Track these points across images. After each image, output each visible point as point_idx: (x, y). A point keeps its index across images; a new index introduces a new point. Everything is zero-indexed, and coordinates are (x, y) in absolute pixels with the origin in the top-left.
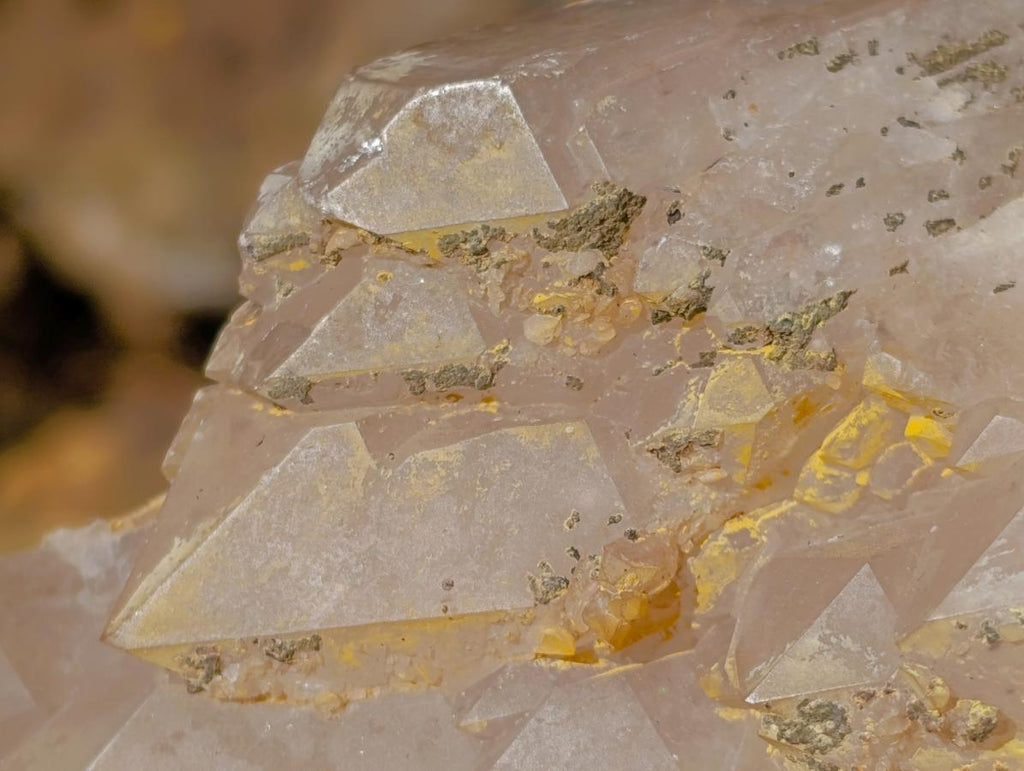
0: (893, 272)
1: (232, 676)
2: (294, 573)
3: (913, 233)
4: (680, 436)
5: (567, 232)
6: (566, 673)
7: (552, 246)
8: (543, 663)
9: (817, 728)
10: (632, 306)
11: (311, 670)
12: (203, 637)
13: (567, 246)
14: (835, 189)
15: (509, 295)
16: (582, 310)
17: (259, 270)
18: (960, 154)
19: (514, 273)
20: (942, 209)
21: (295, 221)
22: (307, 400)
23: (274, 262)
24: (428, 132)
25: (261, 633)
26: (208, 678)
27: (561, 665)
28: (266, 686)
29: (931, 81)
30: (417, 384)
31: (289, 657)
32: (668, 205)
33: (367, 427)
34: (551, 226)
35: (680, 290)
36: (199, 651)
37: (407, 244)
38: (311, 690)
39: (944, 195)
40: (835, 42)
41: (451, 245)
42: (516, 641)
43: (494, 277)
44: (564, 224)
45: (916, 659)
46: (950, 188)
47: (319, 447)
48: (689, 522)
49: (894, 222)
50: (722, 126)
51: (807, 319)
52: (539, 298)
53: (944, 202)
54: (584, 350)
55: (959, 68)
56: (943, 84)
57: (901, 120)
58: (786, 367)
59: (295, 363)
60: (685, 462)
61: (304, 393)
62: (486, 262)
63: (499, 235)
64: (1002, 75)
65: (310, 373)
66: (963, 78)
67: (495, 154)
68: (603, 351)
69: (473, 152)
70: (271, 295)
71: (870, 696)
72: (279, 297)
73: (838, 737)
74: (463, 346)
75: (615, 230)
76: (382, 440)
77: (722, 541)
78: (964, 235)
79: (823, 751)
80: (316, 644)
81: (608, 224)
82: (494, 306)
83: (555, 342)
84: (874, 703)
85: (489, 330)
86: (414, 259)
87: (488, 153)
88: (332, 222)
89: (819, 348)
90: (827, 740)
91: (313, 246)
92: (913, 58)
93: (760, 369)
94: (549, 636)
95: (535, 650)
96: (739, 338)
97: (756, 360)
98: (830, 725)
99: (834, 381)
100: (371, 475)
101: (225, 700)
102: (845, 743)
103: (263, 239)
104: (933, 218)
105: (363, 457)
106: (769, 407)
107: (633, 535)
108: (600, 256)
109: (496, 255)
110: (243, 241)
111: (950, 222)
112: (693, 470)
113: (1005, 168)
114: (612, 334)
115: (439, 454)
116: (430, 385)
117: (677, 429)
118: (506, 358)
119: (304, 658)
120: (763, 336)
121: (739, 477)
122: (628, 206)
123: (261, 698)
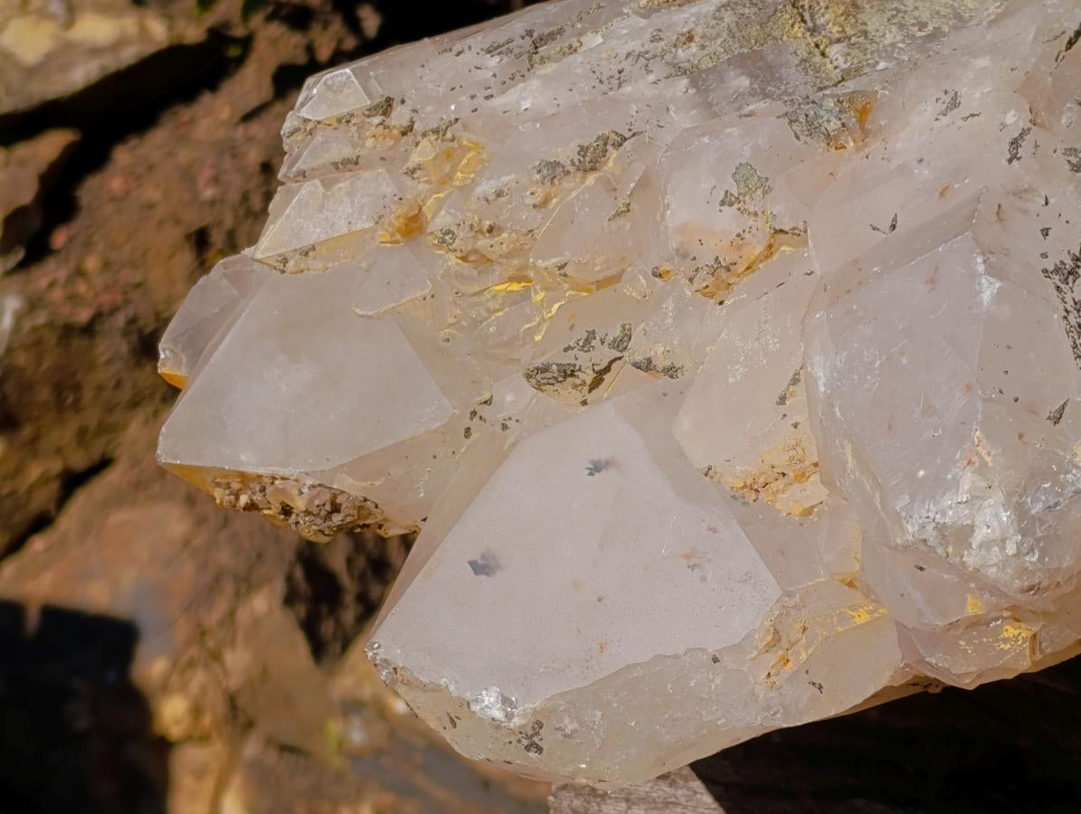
0: (473, 112)
1: (291, 264)
2: (305, 227)
3: (480, 99)
4: (411, 168)
5: (372, 111)
6: (390, 248)
7: (369, 116)
8: (382, 245)
9: (447, 237)
10: (395, 132)
11: (315, 258)
12: (280, 252)
13: (373, 116)
14: (452, 89)
15: (360, 134)
16: (380, 135)
17: (288, 141)
18: (494, 75)
19: (360, 127)
20: (489, 92)
21: (296, 123)
22: (305, 177)
23: (292, 138)
24: (328, 87)
25: (297, 247)
26: (284, 266)
27: (388, 245)
28: (302, 267)
29: (489, 56)
30: (336, 165)
31: (307, 254)
32: (400, 98)
33: (322, 181)
34: (367, 110)
35: (405, 123)
36: (280, 256)
37: (327, 122)
38: (315, 265)
39: (489, 88)
40: (457, 47)
41: (339, 121)
42: (373, 238)
43: (354, 129)
44: (370, 109)
45: (468, 210)
46: (492, 86)
47: (308, 189)
48: (420, 195)
49: (473, 97)
50: (419, 75)
51: (444, 127)
52: (367, 133)
53: (489, 90)
54: (384, 148)
55: (498, 51)
56: (492, 56)
57: (476, 67)
58: (439, 141)
59: (299, 165)
60: (415, 176)
61: (303, 174)
62: (350, 125)
63: (352, 115)
64: (512, 52)
65: (304, 167)
66: (499, 54)
67: (348, 91)
68: (391, 148)
69: (342, 91)
70: (294, 149)
71: (459, 225)
72: (296, 150)
73: (454, 239)
74: (348, 152)
75: (387, 109)
76: (327, 184)
77: (432, 200)
78: (497, 99)
79: (451, 244)
80: (313, 248)
81: (385, 107)
82: (356, 138)
83: (375, 147)
84: (461, 227)
85: (355, 146)
86: (330, 127)
87: (346, 91)
88: (306, 121)
89: (449, 135)
90: (451, 241)
91: (302, 130)
92: (482, 50)
93: (431, 143)
94: (382, 235)
95: (379, 241)
96: (424, 135)
97: (430, 141)
98: (451, 236)
99: (455, 144)
100: (324, 194)
101: (291, 273)
102: (457, 241)
103: (287, 131)
104: (486, 95)
105: (322, 189)
106: (434, 154)
107: (401, 199)
108: (383, 117)
109: (353, 122)
110: (282, 132)
111: (492, 96)
112: (418, 178)
113: (510, 78)
114: (392, 142)
115: (342, 185)
116: (340, 166)
117: (410, 165)
118: (360, 153)
119: (311, 254)
120: (431, 133)
121: (433, 179)
122: (389, 101)
123: (302, 271)
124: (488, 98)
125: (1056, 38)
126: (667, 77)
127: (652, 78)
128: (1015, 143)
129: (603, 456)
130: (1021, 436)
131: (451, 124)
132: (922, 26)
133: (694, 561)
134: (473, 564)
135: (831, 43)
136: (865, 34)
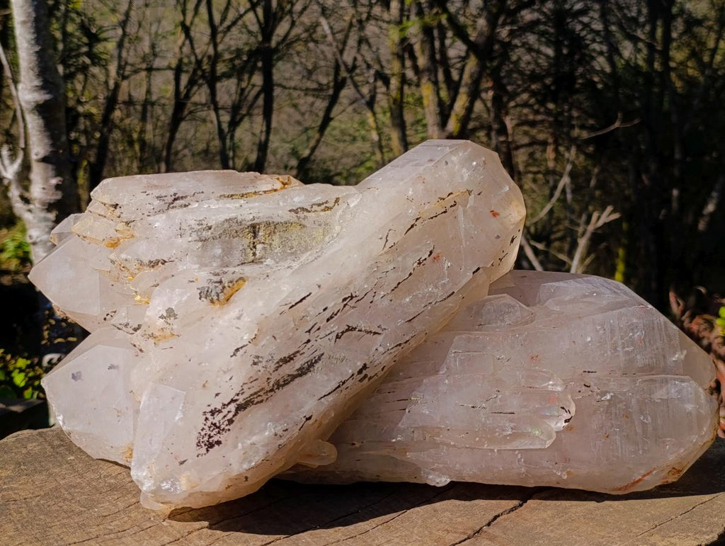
124: (148, 216)
125: (286, 305)
126: (195, 241)
127: (190, 239)
128: (237, 350)
129: (115, 364)
130: (167, 466)
131: (131, 222)
132: (292, 248)
133: (120, 414)
134: (73, 375)
135: (260, 243)
136: (271, 244)
